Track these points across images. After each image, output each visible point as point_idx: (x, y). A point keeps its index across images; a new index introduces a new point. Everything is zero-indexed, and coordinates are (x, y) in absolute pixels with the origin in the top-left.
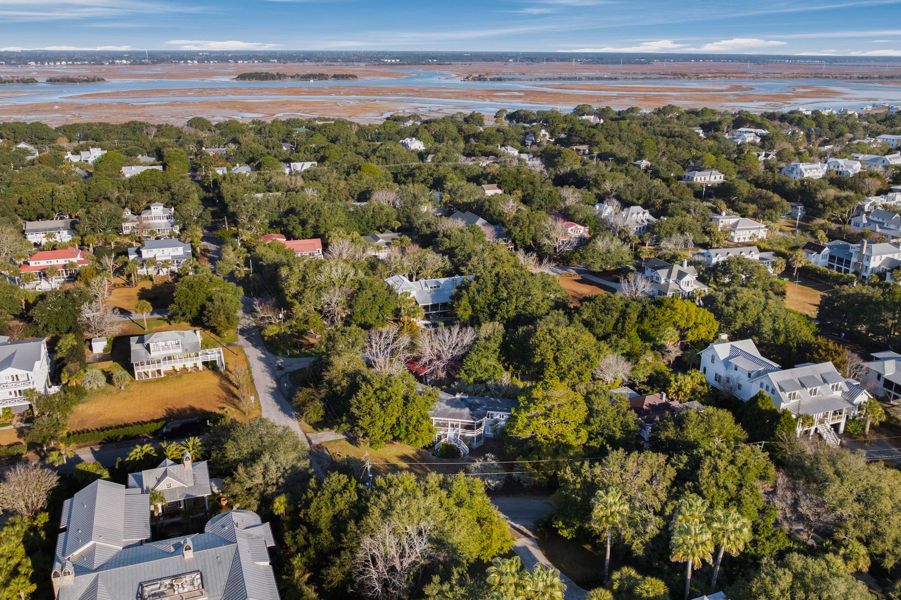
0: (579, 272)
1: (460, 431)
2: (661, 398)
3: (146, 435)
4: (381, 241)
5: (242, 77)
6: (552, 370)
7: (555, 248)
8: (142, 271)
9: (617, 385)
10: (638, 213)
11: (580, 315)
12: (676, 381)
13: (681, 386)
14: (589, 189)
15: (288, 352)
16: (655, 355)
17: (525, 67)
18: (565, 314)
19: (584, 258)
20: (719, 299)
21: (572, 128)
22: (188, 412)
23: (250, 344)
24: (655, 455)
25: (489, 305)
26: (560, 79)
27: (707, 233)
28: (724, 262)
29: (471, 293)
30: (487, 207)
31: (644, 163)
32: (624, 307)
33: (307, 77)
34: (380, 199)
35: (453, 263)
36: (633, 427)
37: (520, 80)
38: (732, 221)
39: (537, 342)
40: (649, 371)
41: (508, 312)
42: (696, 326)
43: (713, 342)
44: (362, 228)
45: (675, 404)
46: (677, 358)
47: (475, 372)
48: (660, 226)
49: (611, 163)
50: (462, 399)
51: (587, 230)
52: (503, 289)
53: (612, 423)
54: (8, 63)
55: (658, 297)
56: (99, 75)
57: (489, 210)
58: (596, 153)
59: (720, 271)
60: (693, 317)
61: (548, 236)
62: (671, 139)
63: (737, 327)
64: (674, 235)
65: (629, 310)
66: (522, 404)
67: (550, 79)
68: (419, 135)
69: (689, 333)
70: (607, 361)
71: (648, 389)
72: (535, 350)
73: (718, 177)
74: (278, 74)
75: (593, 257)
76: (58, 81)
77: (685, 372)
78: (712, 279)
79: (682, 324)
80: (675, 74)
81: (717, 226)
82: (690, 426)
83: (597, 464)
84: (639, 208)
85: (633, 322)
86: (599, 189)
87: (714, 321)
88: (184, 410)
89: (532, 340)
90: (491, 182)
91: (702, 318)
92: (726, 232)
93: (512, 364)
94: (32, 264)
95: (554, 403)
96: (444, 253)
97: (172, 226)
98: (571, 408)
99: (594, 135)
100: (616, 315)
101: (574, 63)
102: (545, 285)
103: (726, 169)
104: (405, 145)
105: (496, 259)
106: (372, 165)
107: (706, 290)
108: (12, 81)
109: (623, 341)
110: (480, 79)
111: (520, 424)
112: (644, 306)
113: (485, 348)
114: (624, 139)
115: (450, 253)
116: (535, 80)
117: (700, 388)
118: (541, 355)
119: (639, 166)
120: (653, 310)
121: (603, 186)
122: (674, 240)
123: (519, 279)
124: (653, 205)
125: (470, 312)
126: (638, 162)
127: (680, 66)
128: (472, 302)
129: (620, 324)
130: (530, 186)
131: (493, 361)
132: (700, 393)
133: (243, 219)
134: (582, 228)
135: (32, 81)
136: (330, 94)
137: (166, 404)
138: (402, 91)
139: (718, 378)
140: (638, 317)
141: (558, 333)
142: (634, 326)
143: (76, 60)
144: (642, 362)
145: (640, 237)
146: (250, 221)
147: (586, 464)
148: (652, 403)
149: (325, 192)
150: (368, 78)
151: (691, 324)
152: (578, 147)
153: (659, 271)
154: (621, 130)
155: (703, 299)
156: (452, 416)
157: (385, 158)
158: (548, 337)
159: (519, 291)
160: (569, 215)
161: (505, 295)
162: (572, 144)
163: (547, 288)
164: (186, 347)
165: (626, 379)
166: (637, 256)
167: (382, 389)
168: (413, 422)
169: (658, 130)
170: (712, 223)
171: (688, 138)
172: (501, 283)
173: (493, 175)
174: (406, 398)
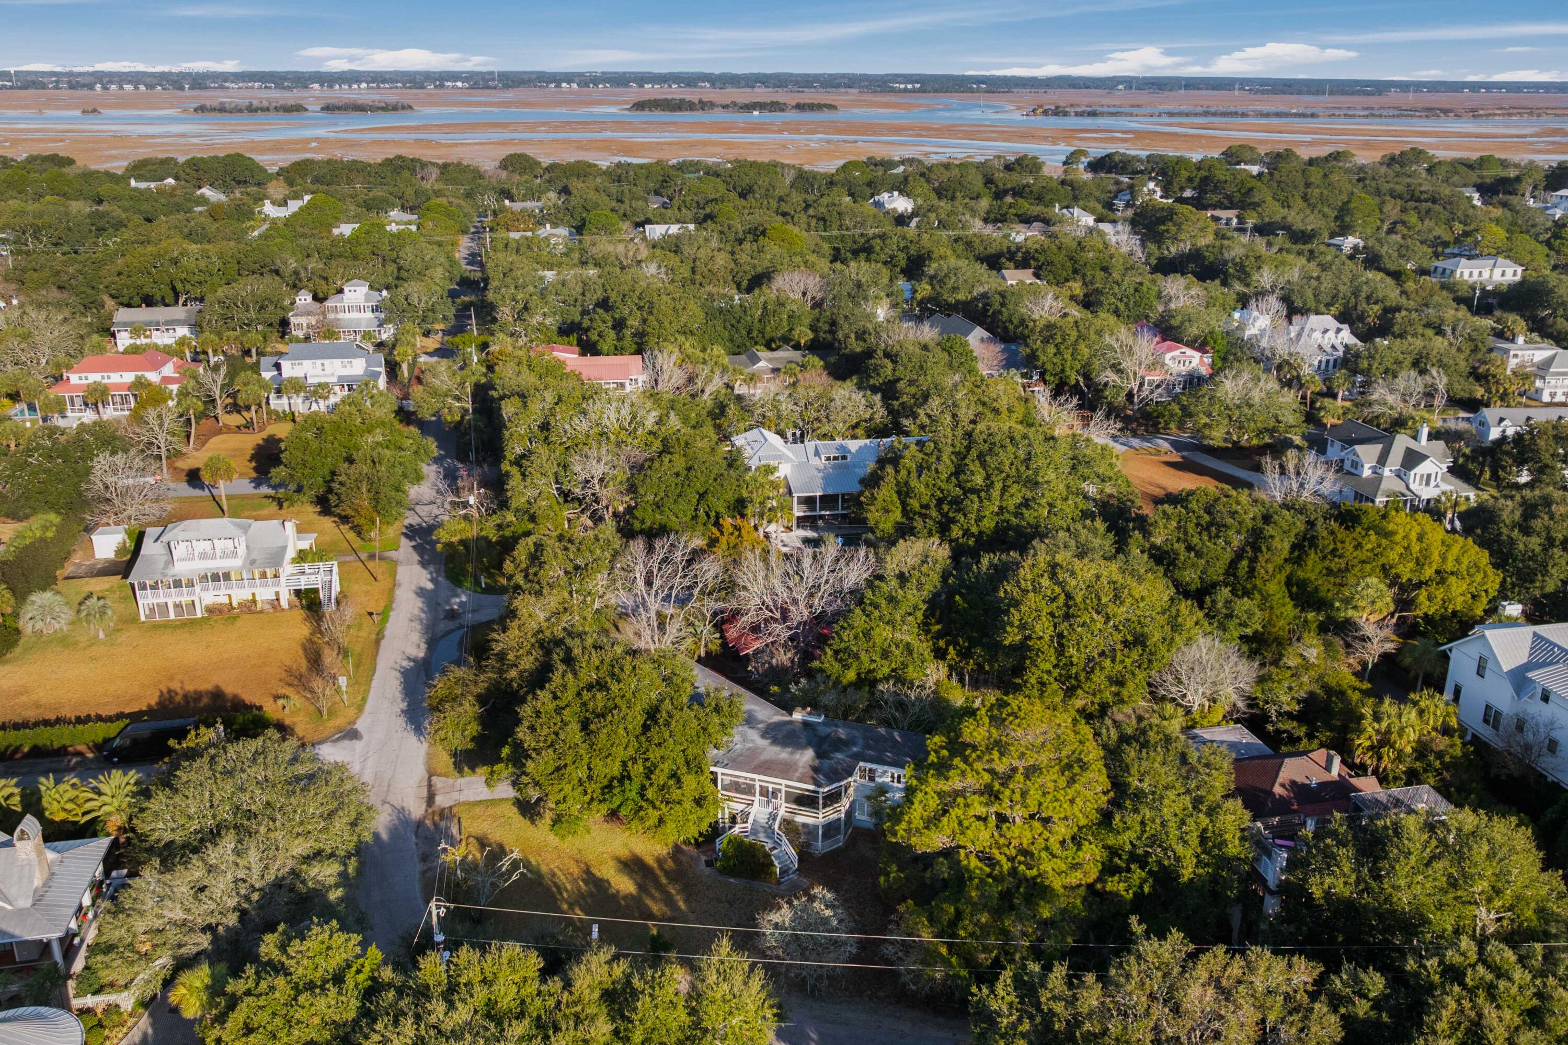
0: (1177, 446)
1: (784, 809)
2: (1328, 768)
3: (82, 748)
4: (762, 364)
5: (640, 106)
6: (1048, 666)
7: (1130, 396)
8: (279, 404)
9: (1217, 716)
10: (1326, 331)
11: (1147, 534)
12: (1377, 718)
13: (1388, 732)
14: (1224, 283)
15: (483, 580)
16: (1328, 645)
17: (1143, 97)
18: (1109, 530)
19: (1190, 415)
20: (1505, 515)
21: (1206, 178)
22: (205, 700)
23: (416, 557)
24: (1280, 964)
25: (940, 502)
26: (1206, 114)
27: (1477, 376)
28: (1519, 437)
29: (904, 473)
30: (996, 306)
31: (1350, 241)
32: (1260, 524)
33: (748, 107)
34: (787, 288)
35: (890, 411)
36: (1234, 848)
37: (1131, 115)
38: (1540, 355)
39: (1016, 593)
40: (1307, 684)
41: (979, 519)
42: (1441, 577)
43: (1482, 621)
44: (738, 341)
45: (1368, 786)
46: (1385, 656)
47: (857, 657)
48: (1371, 357)
49: (1281, 238)
50: (806, 724)
51: (1207, 360)
52: (975, 466)
53: (1174, 832)
54: (279, 86)
55: (1350, 503)
56: (406, 102)
57: (1000, 312)
58: (1250, 223)
59: (1508, 453)
60: (1436, 557)
61: (1117, 368)
62: (1412, 204)
63: (1550, 587)
64: (1403, 374)
65: (1270, 530)
66: (933, 758)
67: (1187, 115)
68: (909, 189)
69: (1422, 595)
70: (1192, 653)
71: (1302, 731)
72: (1007, 613)
73: (1509, 272)
74: (701, 101)
75: (1209, 415)
76: (339, 108)
77: (1401, 698)
78: (1487, 475)
79: (1406, 572)
80: (1430, 109)
81: (1504, 363)
82: (1403, 869)
83: (1090, 978)
84: (1328, 321)
85: (1279, 560)
86: (1247, 285)
87: (1490, 570)
88: (198, 696)
89: (1008, 588)
90: (1022, 264)
91: (1458, 561)
92: (1526, 377)
93: (956, 644)
94: (74, 379)
95: (1016, 763)
96: (874, 390)
97: (380, 325)
98: (1062, 782)
99: (1251, 189)
100: (1237, 540)
101: (1236, 93)
102: (1077, 463)
103: (1528, 258)
104: (878, 205)
105: (984, 404)
106: (796, 230)
107: (1471, 496)
108: (268, 109)
109: (1244, 605)
110: (1058, 112)
111: (916, 813)
112: (1311, 524)
113: (891, 600)
114: (1313, 201)
115: (889, 391)
116: (1160, 115)
117: (1442, 743)
118: (1023, 627)
119: (1339, 247)
120: (1332, 533)
121: (1256, 277)
122: (1400, 383)
123: (1016, 445)
124: (1361, 318)
125: (897, 515)
126: (1338, 240)
127: (1443, 100)
128: (904, 492)
129: (1245, 563)
130: (1100, 275)
131: (908, 634)
132: (1440, 755)
133: (505, 313)
134: (1197, 355)
135: (299, 108)
136: (780, 132)
137: (172, 678)
138: (911, 129)
139: (1491, 716)
140: (1294, 547)
141: (1073, 573)
142: (1281, 568)
143: (384, 82)
144: (1292, 661)
145: (1327, 380)
146: (519, 318)
147: (1059, 972)
148: (1300, 779)
149: (685, 272)
150: (856, 110)
151: (1428, 572)
152: (1218, 213)
153: (1358, 448)
154: (1308, 185)
155: (1462, 516)
156: (766, 768)
157: (823, 219)
158: (1045, 582)
159: (1013, 472)
160: (1171, 328)
161: (978, 480)
162: (1205, 208)
163: (1082, 469)
164: (254, 556)
165: (1241, 705)
166: (1311, 417)
167: (601, 685)
168: (660, 777)
169: (1385, 187)
170: (1493, 355)
171: (1449, 204)
172: (974, 453)
173: (1028, 252)
174: (652, 714)
